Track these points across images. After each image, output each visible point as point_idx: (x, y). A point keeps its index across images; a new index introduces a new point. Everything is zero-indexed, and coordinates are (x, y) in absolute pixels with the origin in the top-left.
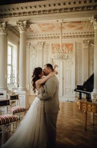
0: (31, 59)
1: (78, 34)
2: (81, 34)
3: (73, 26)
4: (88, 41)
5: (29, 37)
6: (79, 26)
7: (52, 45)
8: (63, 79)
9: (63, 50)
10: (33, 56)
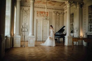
0: (24, 18)
1: (51, 8)
2: (52, 8)
3: (51, 3)
4: (56, 12)
5: (23, 5)
6: (53, 3)
7: (37, 11)
8: (43, 31)
9: (43, 15)
10: (25, 17)
